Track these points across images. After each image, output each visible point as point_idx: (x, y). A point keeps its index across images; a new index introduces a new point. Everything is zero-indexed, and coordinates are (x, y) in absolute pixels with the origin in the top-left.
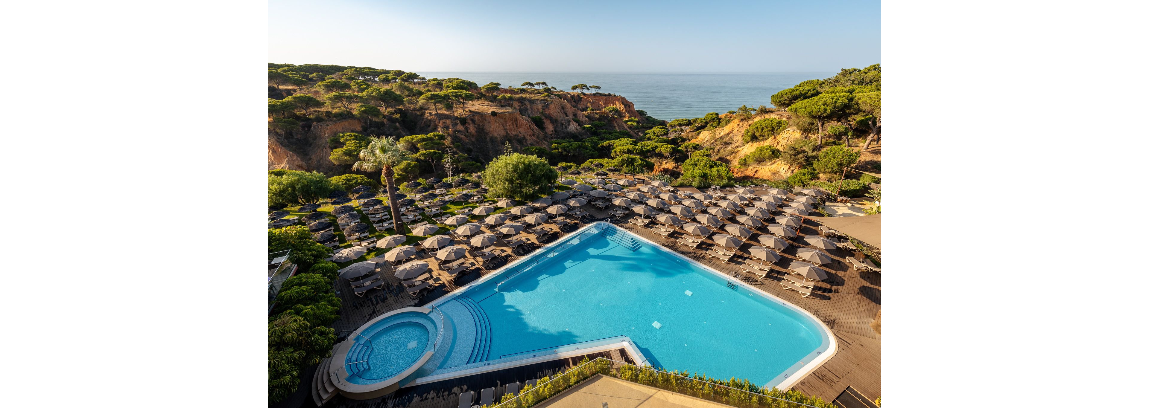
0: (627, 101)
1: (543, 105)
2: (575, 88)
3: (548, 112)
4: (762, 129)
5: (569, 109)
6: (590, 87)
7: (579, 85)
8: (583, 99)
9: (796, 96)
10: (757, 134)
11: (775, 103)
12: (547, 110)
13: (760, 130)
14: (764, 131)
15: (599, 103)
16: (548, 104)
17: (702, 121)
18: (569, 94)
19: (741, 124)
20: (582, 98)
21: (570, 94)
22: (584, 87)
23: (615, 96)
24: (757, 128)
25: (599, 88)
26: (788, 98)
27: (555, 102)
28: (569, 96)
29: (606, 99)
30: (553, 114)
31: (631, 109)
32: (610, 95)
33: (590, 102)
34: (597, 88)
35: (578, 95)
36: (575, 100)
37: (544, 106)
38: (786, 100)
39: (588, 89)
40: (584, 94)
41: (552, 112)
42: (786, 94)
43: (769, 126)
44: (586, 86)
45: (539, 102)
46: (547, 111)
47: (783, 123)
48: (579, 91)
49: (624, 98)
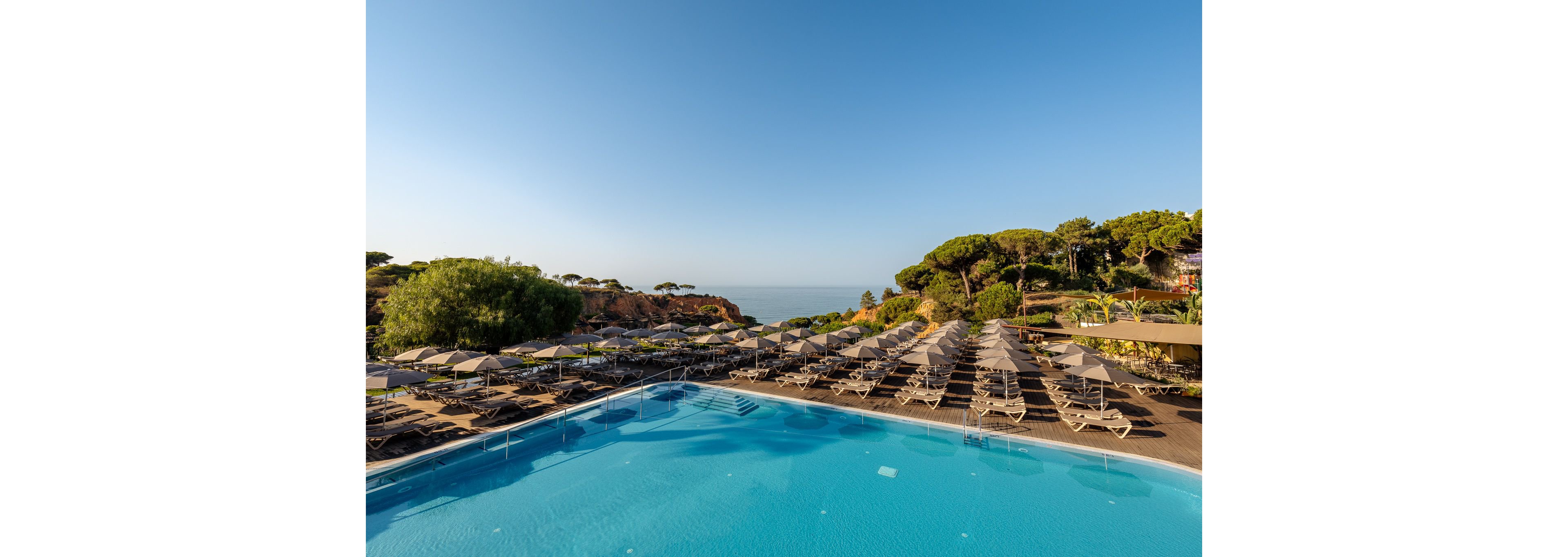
0: (730, 304)
1: (608, 299)
2: (659, 288)
3: (615, 309)
4: (896, 309)
5: (649, 308)
6: (680, 286)
7: (665, 284)
8: (670, 302)
9: (921, 272)
10: (891, 316)
11: (901, 282)
12: (612, 306)
13: (893, 311)
14: (897, 311)
15: (693, 306)
16: (615, 298)
17: (823, 319)
18: (650, 295)
19: (869, 311)
20: (669, 300)
21: (653, 296)
22: (671, 286)
23: (714, 297)
24: (889, 308)
25: (693, 287)
26: (913, 275)
27: (627, 298)
28: (651, 298)
29: (702, 301)
30: (622, 312)
31: (735, 312)
32: (707, 296)
33: (680, 307)
34: (690, 288)
35: (664, 297)
36: (659, 303)
37: (608, 301)
38: (911, 277)
39: (677, 288)
40: (672, 296)
41: (620, 309)
42: (910, 271)
43: (902, 304)
44: (676, 285)
45: (601, 295)
46: (612, 308)
47: (915, 301)
48: (665, 292)
49: (726, 300)
